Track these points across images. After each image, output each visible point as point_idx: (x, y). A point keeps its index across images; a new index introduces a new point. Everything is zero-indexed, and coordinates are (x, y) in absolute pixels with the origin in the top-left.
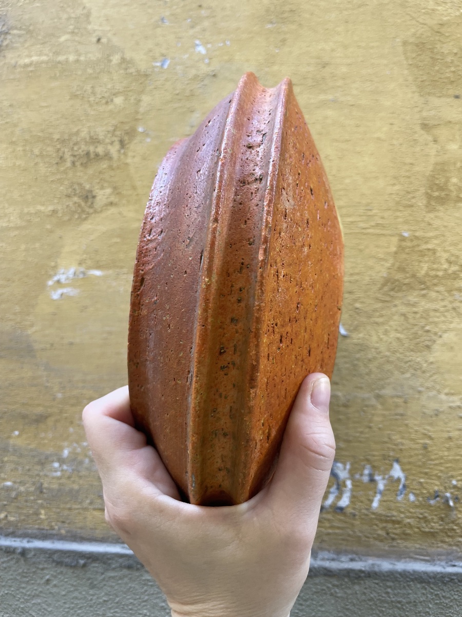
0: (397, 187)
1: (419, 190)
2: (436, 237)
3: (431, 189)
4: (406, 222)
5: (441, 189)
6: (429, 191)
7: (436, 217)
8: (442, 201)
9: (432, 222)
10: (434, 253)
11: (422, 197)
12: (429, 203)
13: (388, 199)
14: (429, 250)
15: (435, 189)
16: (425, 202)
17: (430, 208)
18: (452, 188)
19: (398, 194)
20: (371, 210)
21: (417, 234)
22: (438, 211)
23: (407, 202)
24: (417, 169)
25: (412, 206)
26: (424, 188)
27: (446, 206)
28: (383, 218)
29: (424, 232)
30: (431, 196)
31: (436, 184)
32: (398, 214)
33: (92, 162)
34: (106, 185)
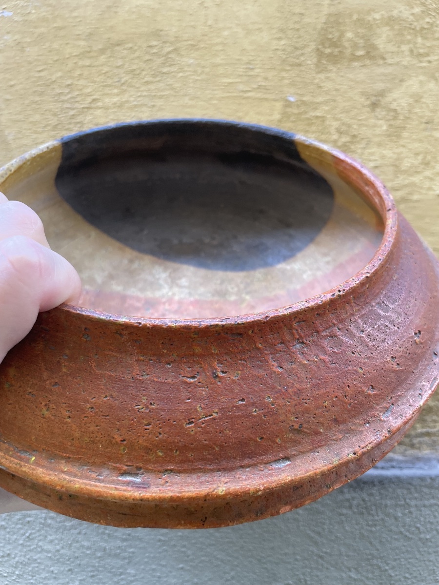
0: (283, 42)
1: (308, 46)
2: (325, 103)
3: (323, 44)
4: (292, 84)
5: (334, 44)
6: (320, 47)
7: (327, 78)
8: (334, 59)
9: (322, 85)
10: (323, 121)
11: (312, 54)
12: (319, 61)
13: (272, 56)
14: (317, 117)
15: (327, 45)
16: (315, 60)
17: (320, 68)
18: (346, 44)
19: (284, 50)
20: (252, 69)
21: (305, 99)
22: (330, 71)
23: (294, 60)
24: (307, 20)
25: (300, 65)
26: (314, 43)
27: (339, 66)
28: (266, 79)
29: (312, 96)
30: (322, 52)
31: (329, 39)
32: (284, 74)
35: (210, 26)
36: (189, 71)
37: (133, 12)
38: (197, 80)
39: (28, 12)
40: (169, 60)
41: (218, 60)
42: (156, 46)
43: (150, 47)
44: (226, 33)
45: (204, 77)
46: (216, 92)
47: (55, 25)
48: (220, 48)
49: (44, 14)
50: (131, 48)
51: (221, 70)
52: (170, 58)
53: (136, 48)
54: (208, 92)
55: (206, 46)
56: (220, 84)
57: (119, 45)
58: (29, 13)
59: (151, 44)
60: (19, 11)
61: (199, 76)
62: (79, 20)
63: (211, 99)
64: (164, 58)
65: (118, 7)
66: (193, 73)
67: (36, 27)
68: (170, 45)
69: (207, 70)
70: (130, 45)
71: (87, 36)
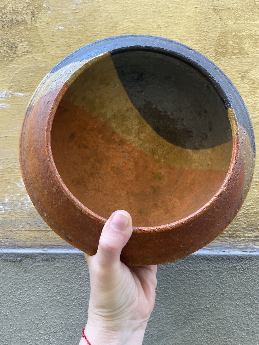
1: (211, 47)
3: (218, 47)
5: (223, 47)
8: (224, 54)
11: (213, 52)
16: (214, 55)
18: (229, 47)
22: (221, 60)
24: (210, 35)
26: (214, 46)
27: (226, 57)
30: (217, 51)
31: (221, 44)
33: (14, 25)
34: (24, 39)
37: (125, 30)
47: (86, 35)
49: (80, 29)
58: (72, 28)
60: (67, 27)
62: (98, 32)
65: (117, 26)
67: (76, 35)
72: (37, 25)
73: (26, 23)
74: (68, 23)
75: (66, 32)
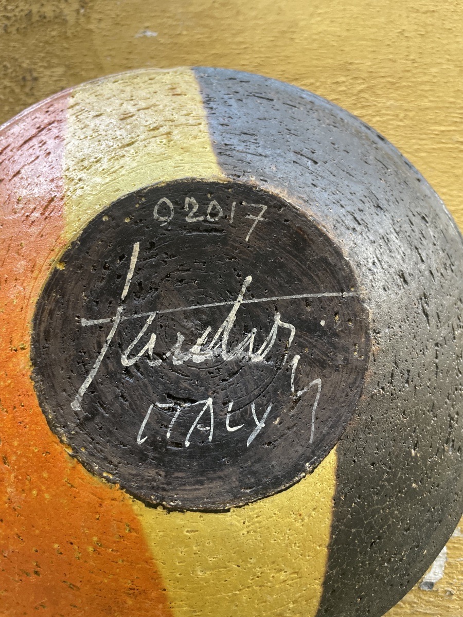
33: (35, 27)
34: (55, 61)
35: (414, 60)
36: (388, 115)
37: (315, 40)
38: (399, 126)
39: (178, 32)
40: (362, 100)
41: (426, 103)
42: (344, 82)
43: (337, 83)
44: (434, 70)
45: (407, 122)
46: (424, 142)
47: (214, 52)
48: (427, 88)
49: (200, 36)
50: (312, 84)
51: (431, 115)
52: (363, 97)
53: (318, 84)
54: (414, 141)
55: (410, 84)
56: (429, 132)
57: (296, 79)
58: (179, 34)
59: (338, 80)
60: (166, 31)
61: (401, 120)
62: (245, 46)
63: (417, 150)
64: (354, 98)
65: (294, 32)
66: (393, 118)
67: (188, 53)
68: (362, 81)
69: (411, 114)
70: (312, 81)
71: (255, 67)
72: (91, 26)
73: (65, 22)
74: (170, 22)
75: (162, 44)
